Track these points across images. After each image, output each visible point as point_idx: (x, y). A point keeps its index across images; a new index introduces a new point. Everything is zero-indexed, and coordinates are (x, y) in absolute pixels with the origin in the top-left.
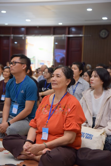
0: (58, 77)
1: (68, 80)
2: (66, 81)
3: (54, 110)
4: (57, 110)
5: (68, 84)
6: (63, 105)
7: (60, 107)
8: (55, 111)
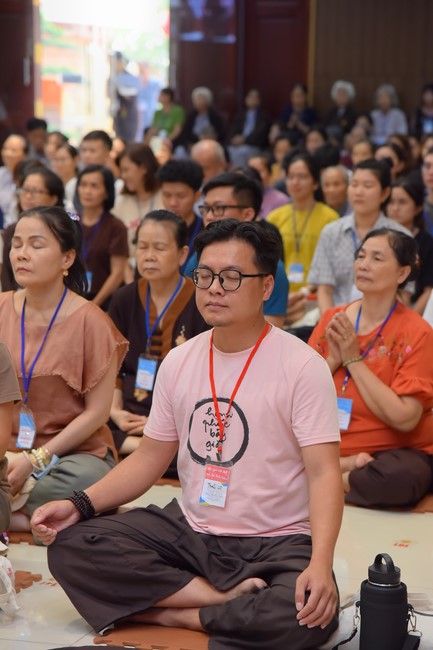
0: (377, 259)
1: (402, 269)
2: (397, 271)
3: (366, 351)
4: (372, 352)
5: (401, 280)
6: (388, 338)
7: (382, 344)
8: (367, 354)
